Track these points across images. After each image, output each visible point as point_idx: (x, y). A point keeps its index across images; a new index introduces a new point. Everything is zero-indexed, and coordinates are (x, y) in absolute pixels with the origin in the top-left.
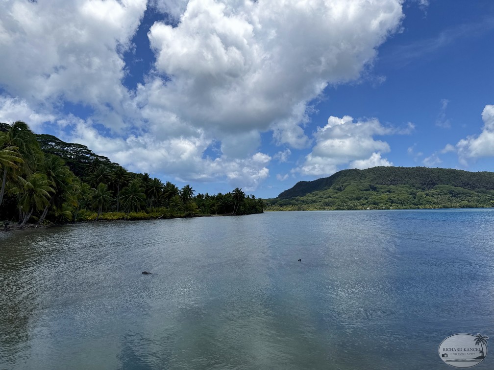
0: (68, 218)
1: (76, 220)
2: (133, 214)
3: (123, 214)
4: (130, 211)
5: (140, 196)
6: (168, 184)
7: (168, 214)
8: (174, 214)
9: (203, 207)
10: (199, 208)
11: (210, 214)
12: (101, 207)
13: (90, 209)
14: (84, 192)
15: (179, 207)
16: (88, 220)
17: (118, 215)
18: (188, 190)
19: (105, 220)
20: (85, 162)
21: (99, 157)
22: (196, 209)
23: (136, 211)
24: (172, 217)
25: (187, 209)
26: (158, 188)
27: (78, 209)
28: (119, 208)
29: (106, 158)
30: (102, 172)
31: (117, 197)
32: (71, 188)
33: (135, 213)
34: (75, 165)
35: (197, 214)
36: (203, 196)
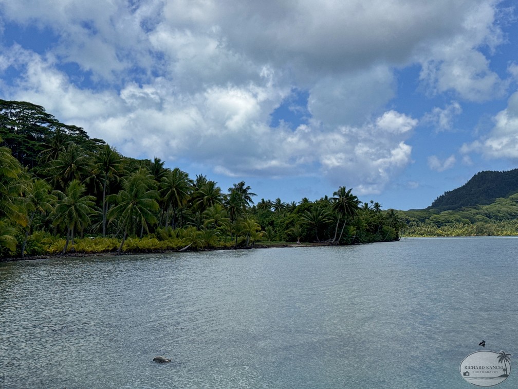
0: (9, 250)
1: (25, 252)
2: (134, 241)
3: (115, 241)
4: (127, 235)
5: (145, 205)
6: (201, 180)
7: (201, 242)
8: (212, 243)
9: (271, 228)
10: (263, 229)
11: (284, 243)
12: (72, 228)
13: (51, 231)
14: (38, 199)
15: (222, 227)
16: (47, 253)
17: (106, 242)
18: (240, 192)
19: (80, 252)
20: (39, 139)
21: (67, 127)
22: (257, 231)
23: (139, 236)
24: (210, 248)
25: (238, 231)
26: (182, 188)
27: (28, 231)
28: (107, 229)
29: (79, 129)
30: (73, 158)
31: (101, 207)
32: (14, 189)
33: (137, 239)
34: (20, 144)
35: (258, 241)
36: (269, 204)
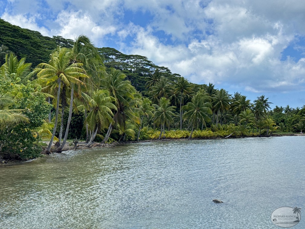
0: (131, 137)
1: (139, 138)
2: (198, 132)
3: (187, 132)
4: (194, 129)
5: (204, 111)
6: (237, 96)
7: (239, 133)
8: (245, 133)
9: (283, 124)
10: (278, 124)
11: (292, 133)
12: (163, 125)
13: (152, 127)
14: (145, 109)
15: (251, 123)
16: (150, 139)
17: (183, 133)
18: (262, 103)
19: (168, 138)
20: (145, 75)
21: (160, 67)
22: (273, 126)
23: (201, 129)
24: (243, 136)
25: (261, 126)
26: (225, 100)
27: (141, 127)
28: (182, 125)
29: (166, 68)
30: (163, 85)
31: (179, 112)
32: (133, 104)
33: (200, 131)
34: (135, 78)
35: (274, 132)
36: (282, 109)
